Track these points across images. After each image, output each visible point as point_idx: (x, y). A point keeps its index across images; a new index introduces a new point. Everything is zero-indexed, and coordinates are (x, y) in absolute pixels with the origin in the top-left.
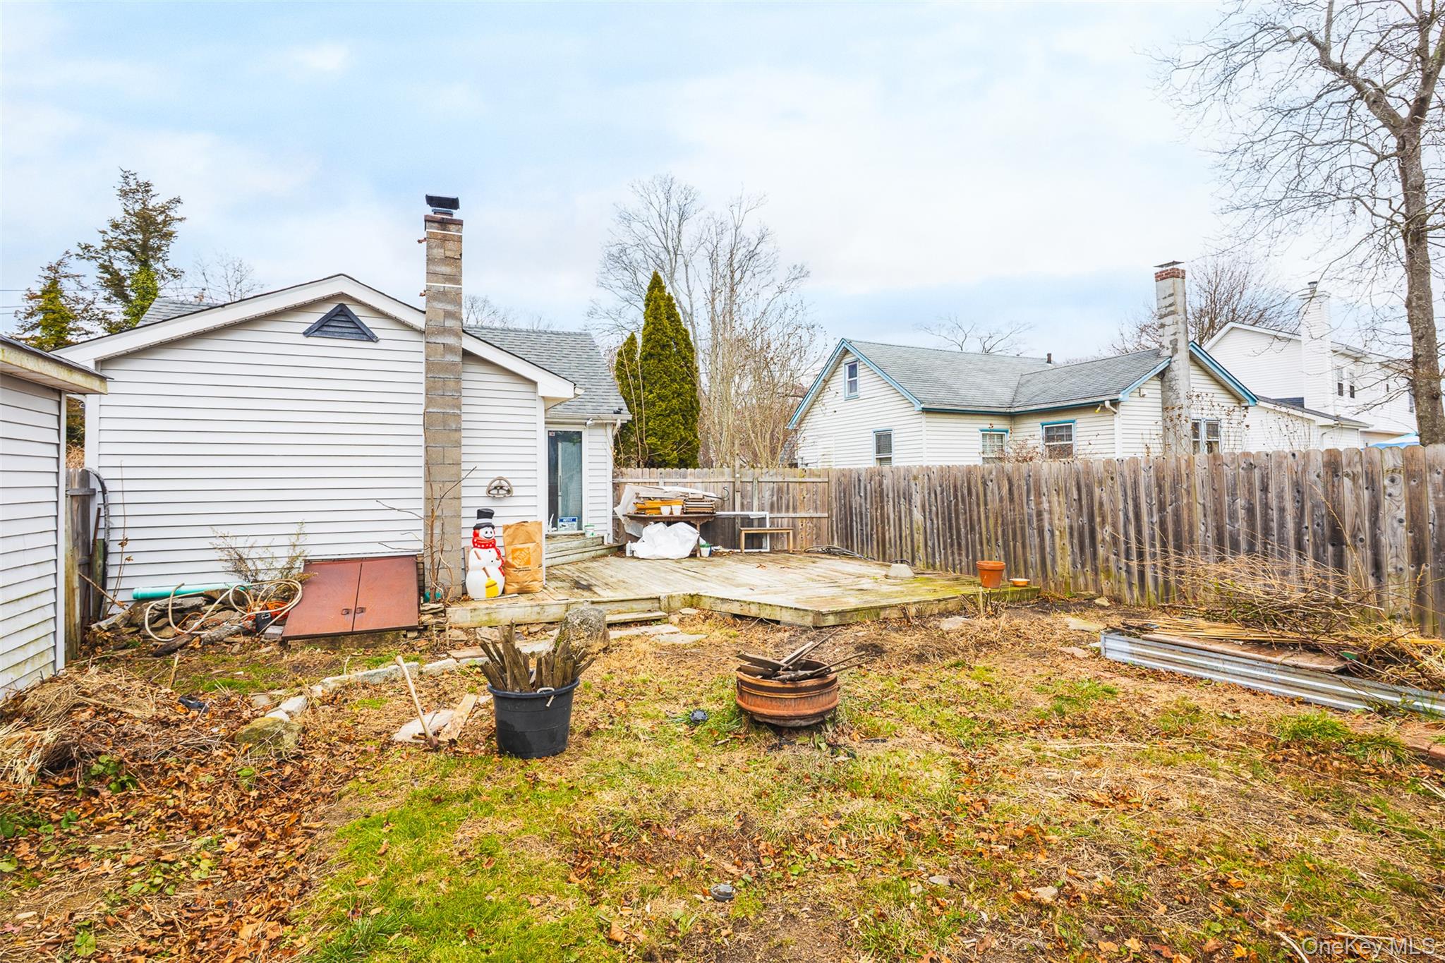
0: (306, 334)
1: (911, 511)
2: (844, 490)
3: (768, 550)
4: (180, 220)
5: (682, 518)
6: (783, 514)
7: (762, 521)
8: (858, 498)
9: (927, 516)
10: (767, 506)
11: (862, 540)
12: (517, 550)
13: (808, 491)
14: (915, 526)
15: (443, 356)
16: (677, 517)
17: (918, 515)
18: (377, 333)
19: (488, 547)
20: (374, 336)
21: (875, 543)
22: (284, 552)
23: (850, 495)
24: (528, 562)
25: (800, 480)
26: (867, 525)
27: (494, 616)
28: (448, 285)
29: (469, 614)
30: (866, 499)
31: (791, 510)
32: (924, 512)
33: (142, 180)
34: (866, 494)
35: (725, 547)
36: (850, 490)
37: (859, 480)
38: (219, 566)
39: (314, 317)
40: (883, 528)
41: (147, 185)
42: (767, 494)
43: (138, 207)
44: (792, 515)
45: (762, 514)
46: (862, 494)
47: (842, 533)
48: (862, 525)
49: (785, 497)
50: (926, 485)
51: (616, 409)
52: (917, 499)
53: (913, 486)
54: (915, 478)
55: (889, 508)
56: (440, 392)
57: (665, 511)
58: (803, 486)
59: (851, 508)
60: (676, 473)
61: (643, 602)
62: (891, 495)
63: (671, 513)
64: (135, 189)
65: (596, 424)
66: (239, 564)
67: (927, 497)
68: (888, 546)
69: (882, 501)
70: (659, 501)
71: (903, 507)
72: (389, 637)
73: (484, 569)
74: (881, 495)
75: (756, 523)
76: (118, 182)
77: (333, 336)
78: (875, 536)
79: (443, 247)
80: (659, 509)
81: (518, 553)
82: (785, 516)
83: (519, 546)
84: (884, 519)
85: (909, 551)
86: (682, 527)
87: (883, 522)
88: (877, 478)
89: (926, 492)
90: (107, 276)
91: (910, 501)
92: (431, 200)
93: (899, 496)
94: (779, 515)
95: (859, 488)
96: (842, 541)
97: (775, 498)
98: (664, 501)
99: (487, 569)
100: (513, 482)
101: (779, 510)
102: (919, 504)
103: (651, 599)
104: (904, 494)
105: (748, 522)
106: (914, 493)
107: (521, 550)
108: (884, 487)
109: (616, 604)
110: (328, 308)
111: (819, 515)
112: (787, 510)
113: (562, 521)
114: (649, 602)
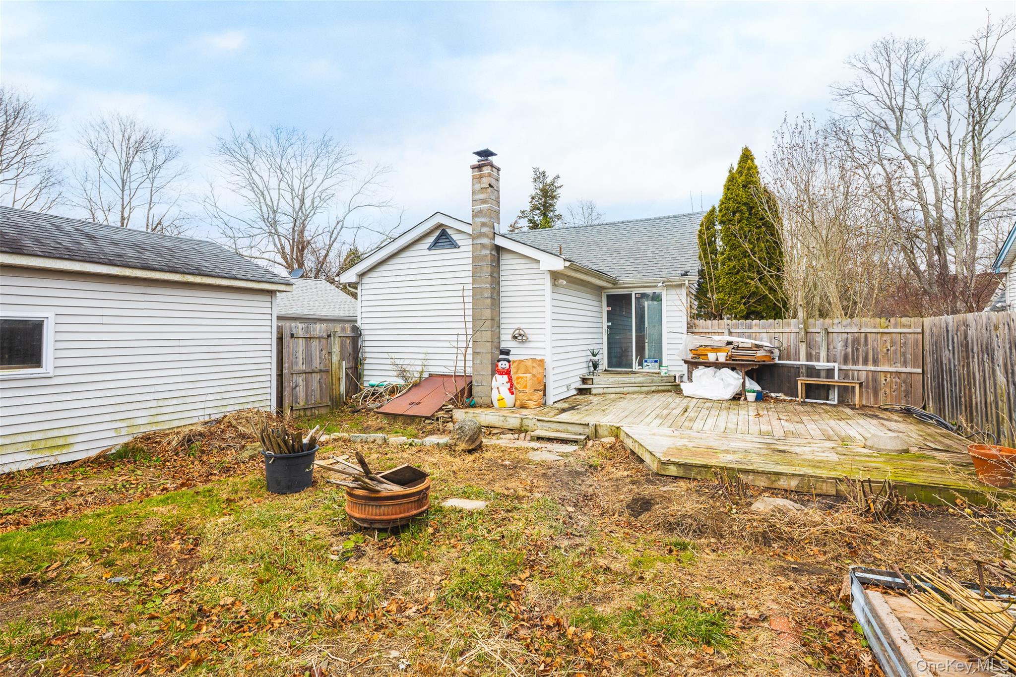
0: (429, 249)
1: (994, 371)
2: (936, 343)
3: (836, 402)
4: (560, 187)
5: (727, 364)
6: (860, 367)
7: (830, 373)
8: (947, 352)
9: (1010, 379)
10: (840, 358)
11: (952, 403)
12: (520, 377)
13: (893, 343)
14: (999, 391)
15: (481, 251)
16: (721, 363)
17: (1001, 379)
18: (459, 243)
19: (502, 374)
20: (457, 244)
21: (963, 408)
22: (419, 369)
23: (941, 350)
24: (525, 387)
25: (881, 330)
26: (955, 386)
27: (477, 418)
28: (483, 206)
29: (464, 415)
30: (954, 353)
31: (870, 362)
32: (1007, 373)
33: (541, 170)
34: (953, 347)
35: (786, 395)
36: (940, 343)
37: (948, 331)
38: (395, 373)
39: (431, 239)
40: (970, 390)
41: (544, 172)
42: (840, 346)
43: (541, 186)
44: (871, 367)
45: (830, 365)
46: (950, 348)
47: (935, 393)
48: (951, 384)
49: (862, 349)
50: (1007, 337)
51: (683, 272)
52: (999, 356)
53: (995, 339)
54: (996, 328)
55: (975, 366)
56: (479, 275)
57: (712, 357)
58: (885, 337)
59: (942, 363)
60: (742, 324)
61: (577, 426)
62: (975, 350)
63: (717, 360)
64: (540, 176)
65: (666, 286)
66: (402, 373)
67: (1008, 354)
68: (975, 414)
69: (968, 358)
70: (709, 348)
71: (986, 364)
72: (417, 420)
73: (498, 388)
74: (966, 347)
75: (823, 374)
76: (532, 175)
77: (443, 248)
78: (963, 399)
79: (480, 182)
80: (707, 355)
81: (520, 380)
82: (862, 370)
83: (521, 375)
84: (970, 376)
85: (995, 423)
86: (726, 371)
87: (969, 383)
88: (963, 328)
89: (1007, 346)
90: (531, 225)
91: (993, 358)
92: (479, 154)
93: (982, 351)
94: (854, 367)
95: (948, 340)
96: (936, 402)
97: (849, 350)
98: (715, 349)
99: (500, 388)
100: (527, 331)
101: (856, 362)
102: (1001, 362)
103: (580, 424)
104: (987, 348)
105: (812, 372)
106: (996, 348)
107: (522, 378)
108: (969, 339)
109: (555, 424)
110: (437, 233)
111: (909, 369)
112: (866, 362)
113: (646, 361)
114: (581, 427)
